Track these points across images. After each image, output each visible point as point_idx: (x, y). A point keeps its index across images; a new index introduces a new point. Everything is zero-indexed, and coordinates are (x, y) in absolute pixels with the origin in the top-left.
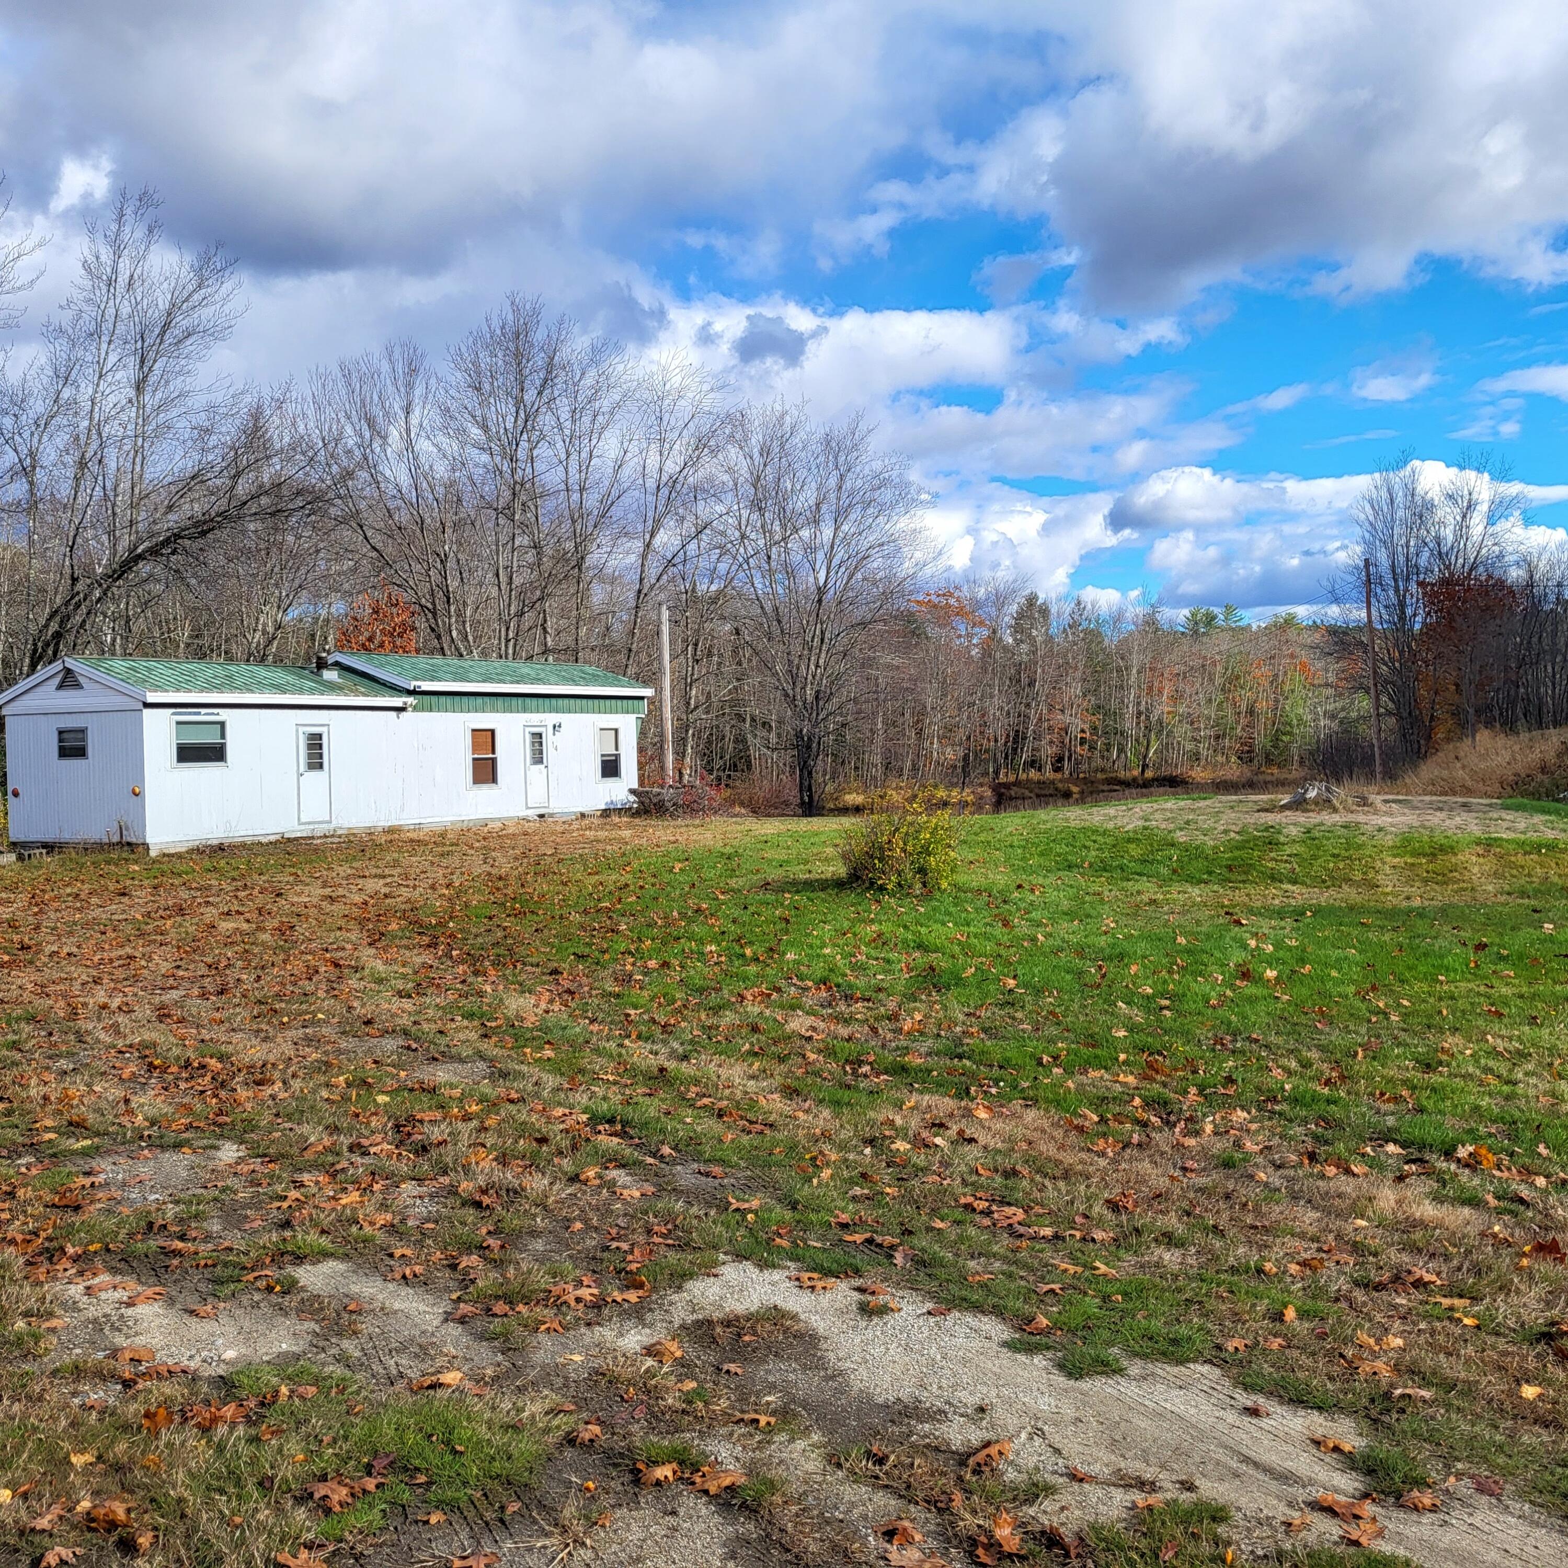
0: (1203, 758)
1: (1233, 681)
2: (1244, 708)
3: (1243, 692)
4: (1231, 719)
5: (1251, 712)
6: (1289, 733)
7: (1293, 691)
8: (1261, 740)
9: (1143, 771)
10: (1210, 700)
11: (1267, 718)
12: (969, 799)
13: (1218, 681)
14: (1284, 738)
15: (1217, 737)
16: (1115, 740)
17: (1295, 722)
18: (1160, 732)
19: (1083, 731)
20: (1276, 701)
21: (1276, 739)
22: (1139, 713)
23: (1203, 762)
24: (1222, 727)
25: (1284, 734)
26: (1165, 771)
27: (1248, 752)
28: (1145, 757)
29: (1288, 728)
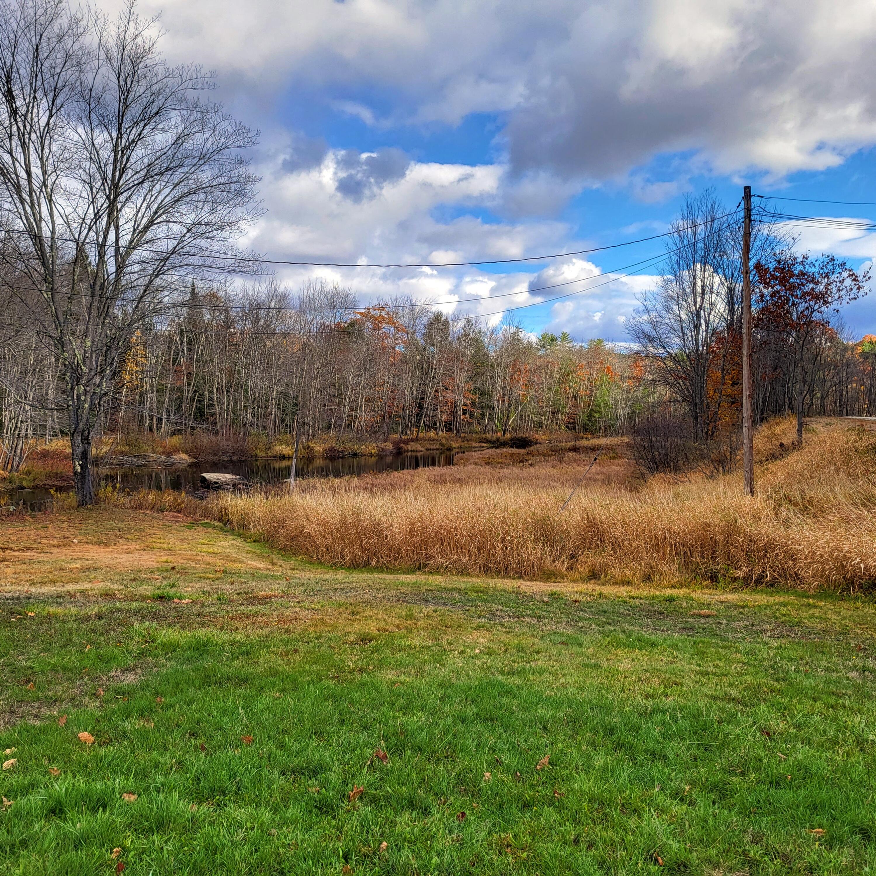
0: (544, 426)
1: (565, 376)
2: (571, 395)
3: (571, 384)
4: (563, 401)
5: (575, 397)
6: (599, 412)
7: (602, 385)
8: (581, 415)
9: (504, 434)
10: (551, 388)
11: (585, 402)
12: (373, 451)
13: (556, 376)
14: (595, 415)
15: (553, 413)
16: (487, 412)
17: (602, 405)
18: (516, 408)
19: (465, 405)
20: (591, 390)
21: (590, 415)
22: (504, 395)
23: (544, 428)
24: (557, 406)
25: (596, 412)
26: (519, 434)
27: (572, 423)
28: (506, 423)
29: (598, 409)
